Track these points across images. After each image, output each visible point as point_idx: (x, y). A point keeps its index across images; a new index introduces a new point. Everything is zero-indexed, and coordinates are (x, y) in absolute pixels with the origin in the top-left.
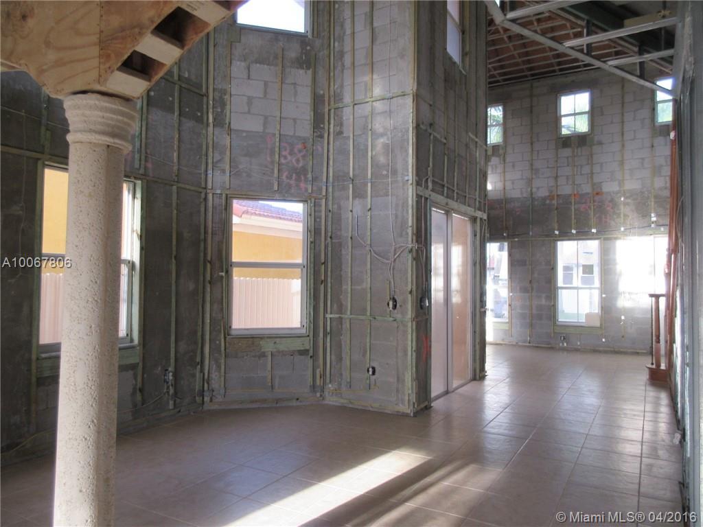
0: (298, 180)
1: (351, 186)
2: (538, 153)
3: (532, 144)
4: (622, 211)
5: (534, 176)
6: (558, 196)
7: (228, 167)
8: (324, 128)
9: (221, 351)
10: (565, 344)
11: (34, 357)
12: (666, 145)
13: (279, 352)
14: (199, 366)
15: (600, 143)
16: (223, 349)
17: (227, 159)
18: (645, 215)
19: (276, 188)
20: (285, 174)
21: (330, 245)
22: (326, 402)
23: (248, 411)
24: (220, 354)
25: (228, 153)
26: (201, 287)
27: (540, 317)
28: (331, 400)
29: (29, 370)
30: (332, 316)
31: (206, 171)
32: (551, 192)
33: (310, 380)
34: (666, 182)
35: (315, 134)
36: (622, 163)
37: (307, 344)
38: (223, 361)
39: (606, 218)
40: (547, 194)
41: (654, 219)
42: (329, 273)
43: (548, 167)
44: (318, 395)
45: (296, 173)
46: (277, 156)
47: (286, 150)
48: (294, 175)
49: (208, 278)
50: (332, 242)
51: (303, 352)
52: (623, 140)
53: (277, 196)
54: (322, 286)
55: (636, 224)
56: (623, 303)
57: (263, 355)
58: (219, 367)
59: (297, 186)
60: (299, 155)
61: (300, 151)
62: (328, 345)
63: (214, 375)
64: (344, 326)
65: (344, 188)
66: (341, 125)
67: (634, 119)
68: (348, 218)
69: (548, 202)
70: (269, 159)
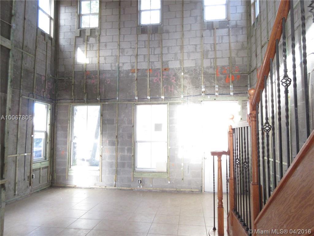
2: (124, 36)
3: (120, 29)
4: (182, 82)
5: (121, 54)
6: (138, 70)
10: (141, 186)
12: (211, 36)
15: (168, 32)
18: (198, 87)
27: (123, 165)
32: (133, 67)
34: (211, 63)
36: (182, 47)
39: (171, 88)
40: (130, 68)
41: (203, 90)
43: (131, 48)
52: (182, 31)
55: (192, 93)
56: (181, 155)
67: (190, 16)
69: (130, 74)
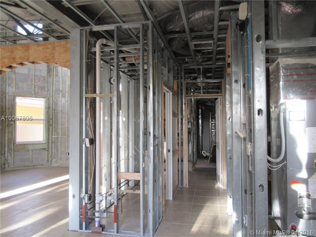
0: (42, 90)
1: (61, 93)
7: (14, 86)
8: (51, 73)
13: (35, 149)
14: (3, 155)
16: (13, 149)
17: (14, 83)
19: (33, 93)
20: (37, 88)
21: (54, 113)
22: (53, 165)
23: (22, 170)
24: (12, 151)
25: (14, 81)
26: (4, 127)
28: (54, 165)
30: (54, 137)
31: (6, 87)
33: (46, 158)
35: (48, 75)
37: (46, 146)
38: (13, 153)
42: (53, 122)
44: (50, 163)
45: (41, 88)
46: (33, 82)
47: (37, 80)
48: (40, 89)
49: (7, 124)
50: (54, 112)
51: (44, 149)
53: (34, 96)
54: (51, 126)
57: (29, 150)
58: (11, 155)
59: (42, 92)
60: (42, 82)
61: (42, 81)
62: (53, 146)
63: (9, 158)
64: (59, 140)
65: (59, 94)
66: (58, 72)
68: (60, 104)
70: (30, 83)
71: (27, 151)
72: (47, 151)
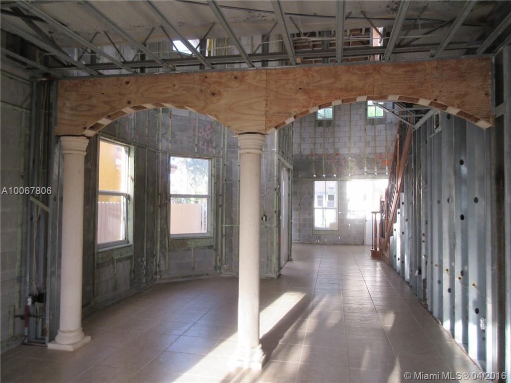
0: (208, 146)
2: (305, 129)
3: (301, 123)
4: (350, 165)
5: (302, 142)
6: (316, 154)
7: (170, 137)
9: (166, 248)
10: (319, 241)
11: (96, 252)
12: (372, 130)
13: (198, 247)
14: (155, 257)
15: (339, 126)
16: (167, 246)
17: (170, 132)
18: (361, 168)
19: (196, 150)
20: (201, 142)
21: (225, 185)
22: (223, 275)
23: (184, 282)
24: (166, 250)
25: (170, 129)
27: (305, 225)
28: (226, 274)
29: (94, 259)
30: (226, 226)
32: (311, 152)
33: (214, 263)
34: (372, 150)
36: (350, 138)
37: (213, 242)
38: (167, 254)
39: (341, 168)
40: (309, 153)
41: (366, 170)
42: (224, 201)
43: (310, 137)
44: (218, 271)
45: (207, 142)
46: (197, 132)
47: (201, 128)
48: (206, 143)
49: (159, 204)
50: (226, 183)
51: (210, 247)
52: (350, 125)
53: (197, 156)
54: (220, 209)
55: (357, 173)
56: (350, 216)
57: (189, 250)
58: (165, 257)
59: (207, 150)
60: (209, 132)
62: (224, 242)
63: (162, 262)
64: (234, 231)
67: (356, 114)
68: (237, 170)
69: (310, 158)
70: (192, 133)
71: (187, 251)
72: (215, 250)
